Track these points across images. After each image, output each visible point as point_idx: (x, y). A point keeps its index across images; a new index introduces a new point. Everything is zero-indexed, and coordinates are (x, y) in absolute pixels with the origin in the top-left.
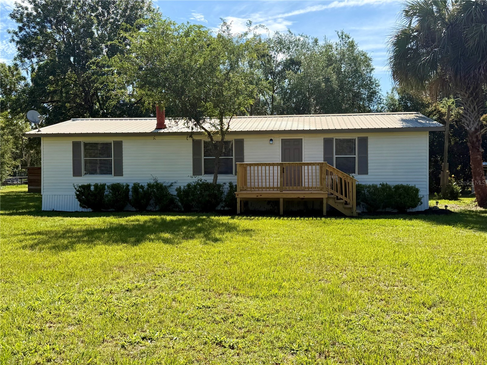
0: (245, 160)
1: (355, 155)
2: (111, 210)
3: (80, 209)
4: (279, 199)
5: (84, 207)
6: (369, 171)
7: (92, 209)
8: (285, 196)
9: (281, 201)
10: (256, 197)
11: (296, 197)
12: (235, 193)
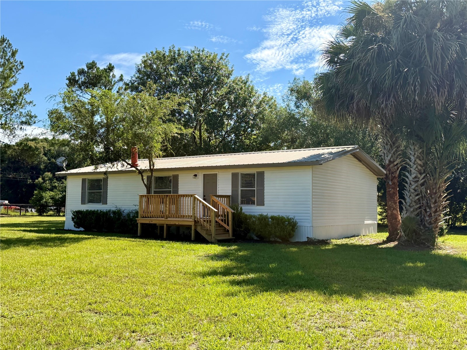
0: (179, 192)
1: (255, 188)
2: (95, 230)
3: (73, 228)
4: (164, 224)
5: (76, 227)
6: (265, 203)
7: (84, 229)
8: (169, 223)
9: (165, 226)
10: (149, 223)
11: (173, 223)
12: (136, 219)
